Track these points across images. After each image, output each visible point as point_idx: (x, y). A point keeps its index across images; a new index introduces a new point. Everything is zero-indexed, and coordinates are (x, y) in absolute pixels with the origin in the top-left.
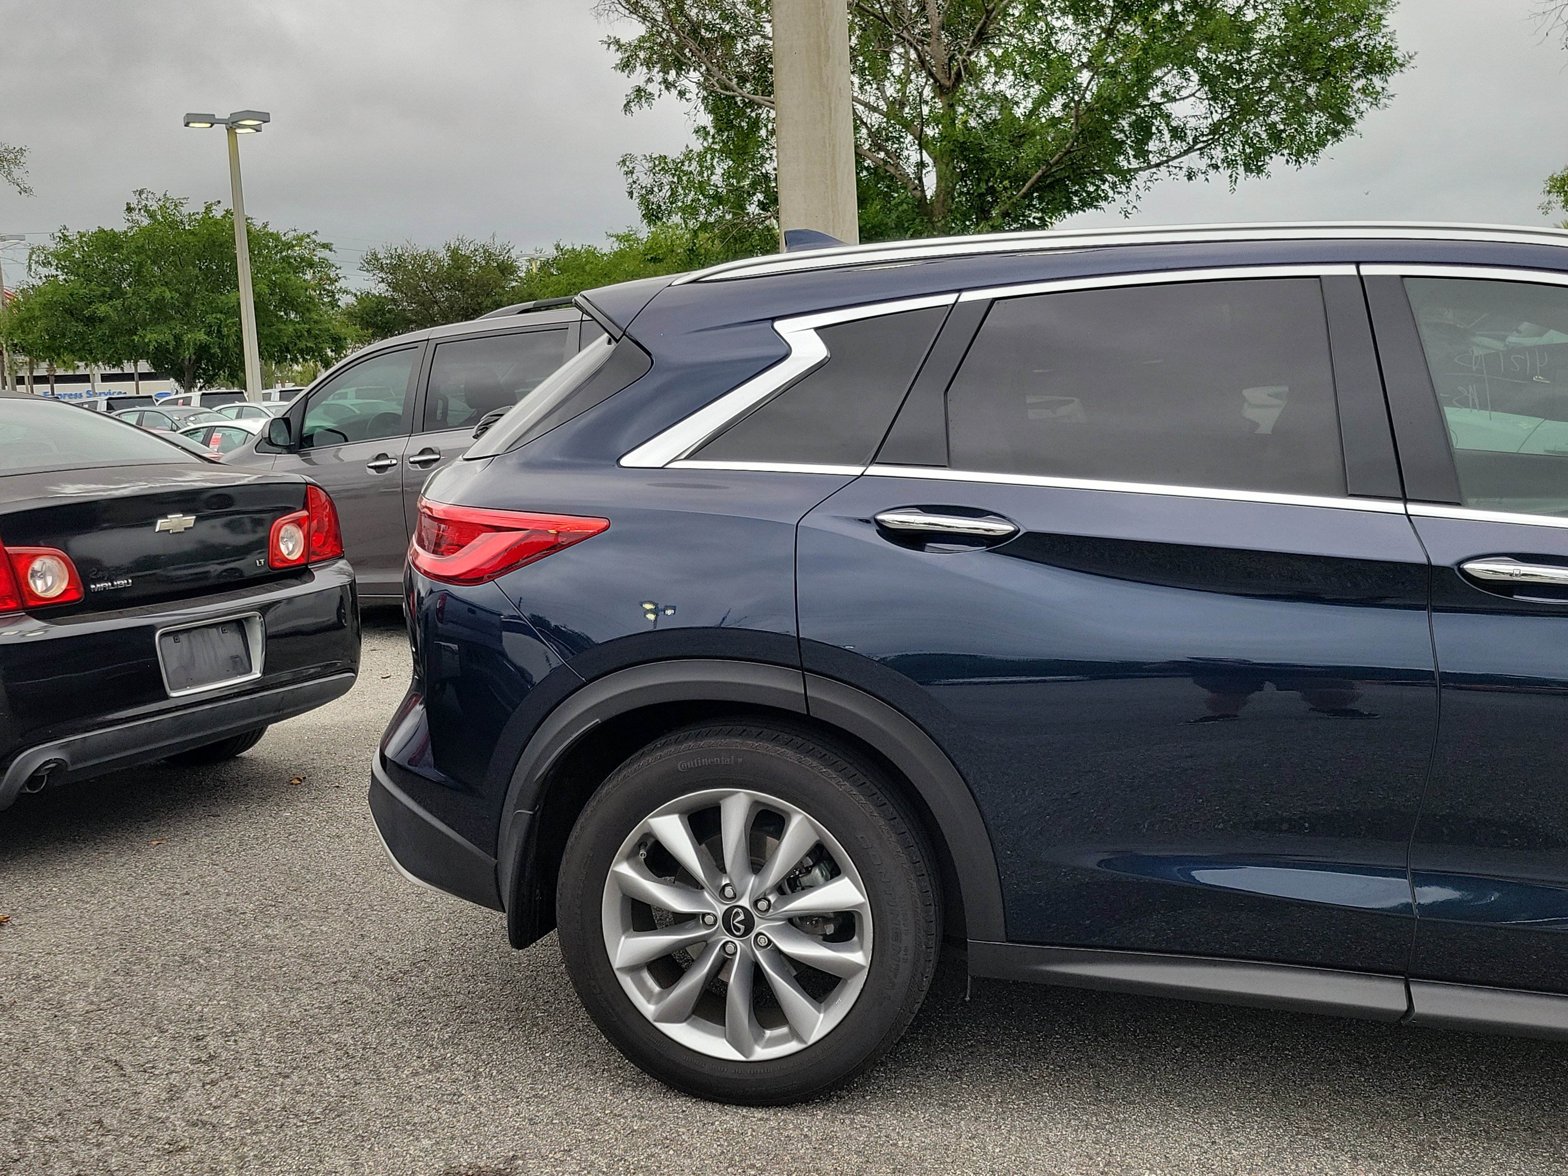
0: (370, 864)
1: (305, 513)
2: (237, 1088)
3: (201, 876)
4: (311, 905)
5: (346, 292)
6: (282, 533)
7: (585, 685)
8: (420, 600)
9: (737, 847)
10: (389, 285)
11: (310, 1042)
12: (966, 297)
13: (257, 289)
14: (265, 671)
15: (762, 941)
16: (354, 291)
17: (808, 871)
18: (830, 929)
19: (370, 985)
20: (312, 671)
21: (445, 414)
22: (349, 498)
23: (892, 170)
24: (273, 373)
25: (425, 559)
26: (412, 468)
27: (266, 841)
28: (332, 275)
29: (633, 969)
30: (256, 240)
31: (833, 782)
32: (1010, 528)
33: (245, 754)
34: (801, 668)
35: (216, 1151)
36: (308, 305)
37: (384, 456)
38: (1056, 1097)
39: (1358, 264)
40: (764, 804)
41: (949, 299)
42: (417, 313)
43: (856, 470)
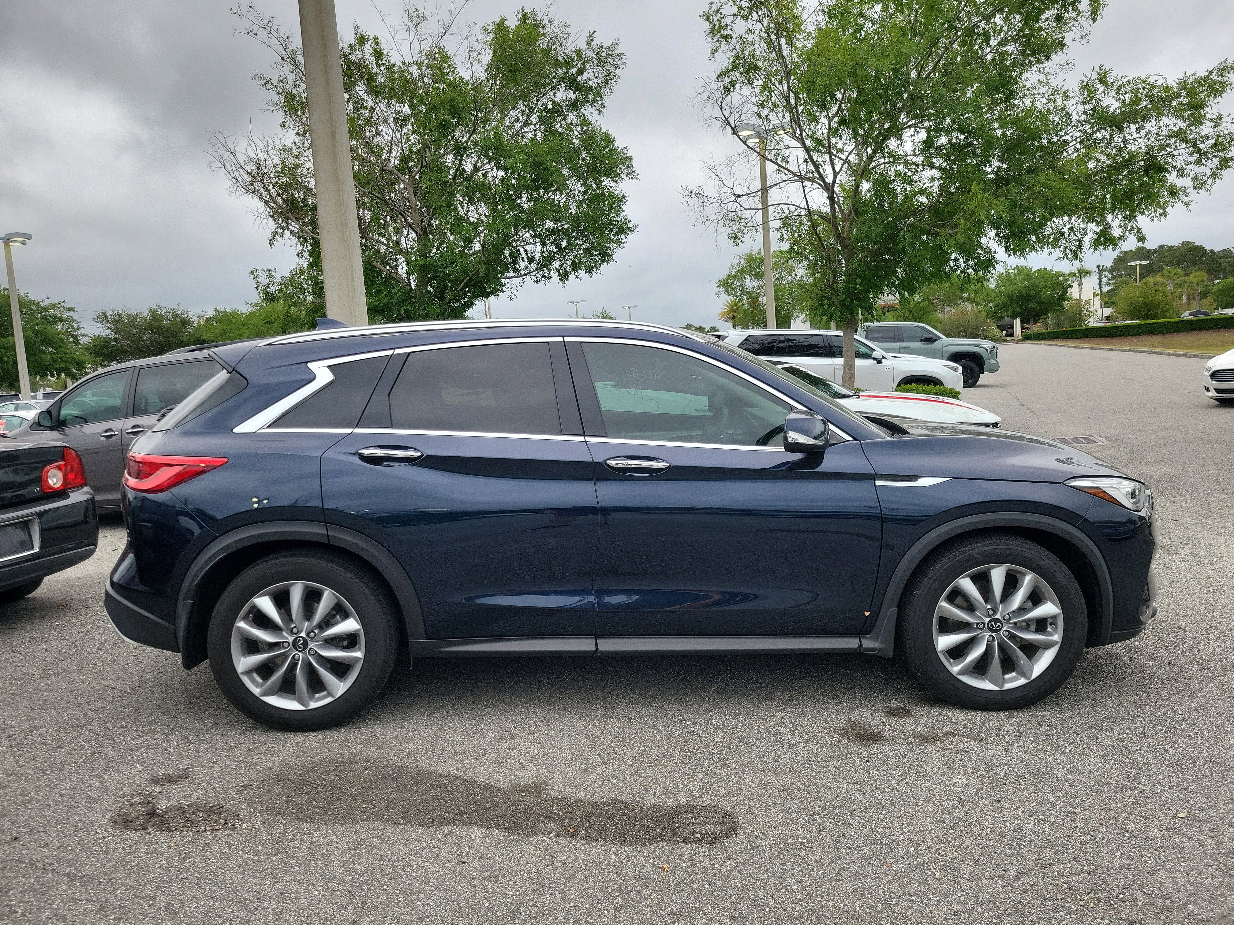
0: (107, 644)
1: (63, 463)
2: (34, 756)
3: (6, 659)
4: (73, 666)
5: (85, 336)
6: (50, 474)
7: (218, 537)
8: (130, 502)
9: (298, 608)
10: (112, 330)
11: (75, 730)
12: (398, 351)
13: (26, 333)
14: (41, 548)
15: (312, 652)
16: (90, 335)
17: (334, 617)
18: (345, 643)
19: (108, 701)
20: (70, 546)
21: (146, 407)
22: (89, 453)
23: (394, 276)
24: (38, 382)
25: (132, 481)
26: (127, 436)
27: (45, 638)
28: (75, 326)
29: (248, 673)
30: (24, 305)
31: (343, 574)
32: (419, 454)
33: (30, 596)
34: (325, 522)
35: (24, 786)
36: (60, 343)
37: (110, 430)
38: (454, 709)
39: (563, 337)
40: (312, 587)
41: (390, 352)
42: (130, 347)
43: (349, 431)
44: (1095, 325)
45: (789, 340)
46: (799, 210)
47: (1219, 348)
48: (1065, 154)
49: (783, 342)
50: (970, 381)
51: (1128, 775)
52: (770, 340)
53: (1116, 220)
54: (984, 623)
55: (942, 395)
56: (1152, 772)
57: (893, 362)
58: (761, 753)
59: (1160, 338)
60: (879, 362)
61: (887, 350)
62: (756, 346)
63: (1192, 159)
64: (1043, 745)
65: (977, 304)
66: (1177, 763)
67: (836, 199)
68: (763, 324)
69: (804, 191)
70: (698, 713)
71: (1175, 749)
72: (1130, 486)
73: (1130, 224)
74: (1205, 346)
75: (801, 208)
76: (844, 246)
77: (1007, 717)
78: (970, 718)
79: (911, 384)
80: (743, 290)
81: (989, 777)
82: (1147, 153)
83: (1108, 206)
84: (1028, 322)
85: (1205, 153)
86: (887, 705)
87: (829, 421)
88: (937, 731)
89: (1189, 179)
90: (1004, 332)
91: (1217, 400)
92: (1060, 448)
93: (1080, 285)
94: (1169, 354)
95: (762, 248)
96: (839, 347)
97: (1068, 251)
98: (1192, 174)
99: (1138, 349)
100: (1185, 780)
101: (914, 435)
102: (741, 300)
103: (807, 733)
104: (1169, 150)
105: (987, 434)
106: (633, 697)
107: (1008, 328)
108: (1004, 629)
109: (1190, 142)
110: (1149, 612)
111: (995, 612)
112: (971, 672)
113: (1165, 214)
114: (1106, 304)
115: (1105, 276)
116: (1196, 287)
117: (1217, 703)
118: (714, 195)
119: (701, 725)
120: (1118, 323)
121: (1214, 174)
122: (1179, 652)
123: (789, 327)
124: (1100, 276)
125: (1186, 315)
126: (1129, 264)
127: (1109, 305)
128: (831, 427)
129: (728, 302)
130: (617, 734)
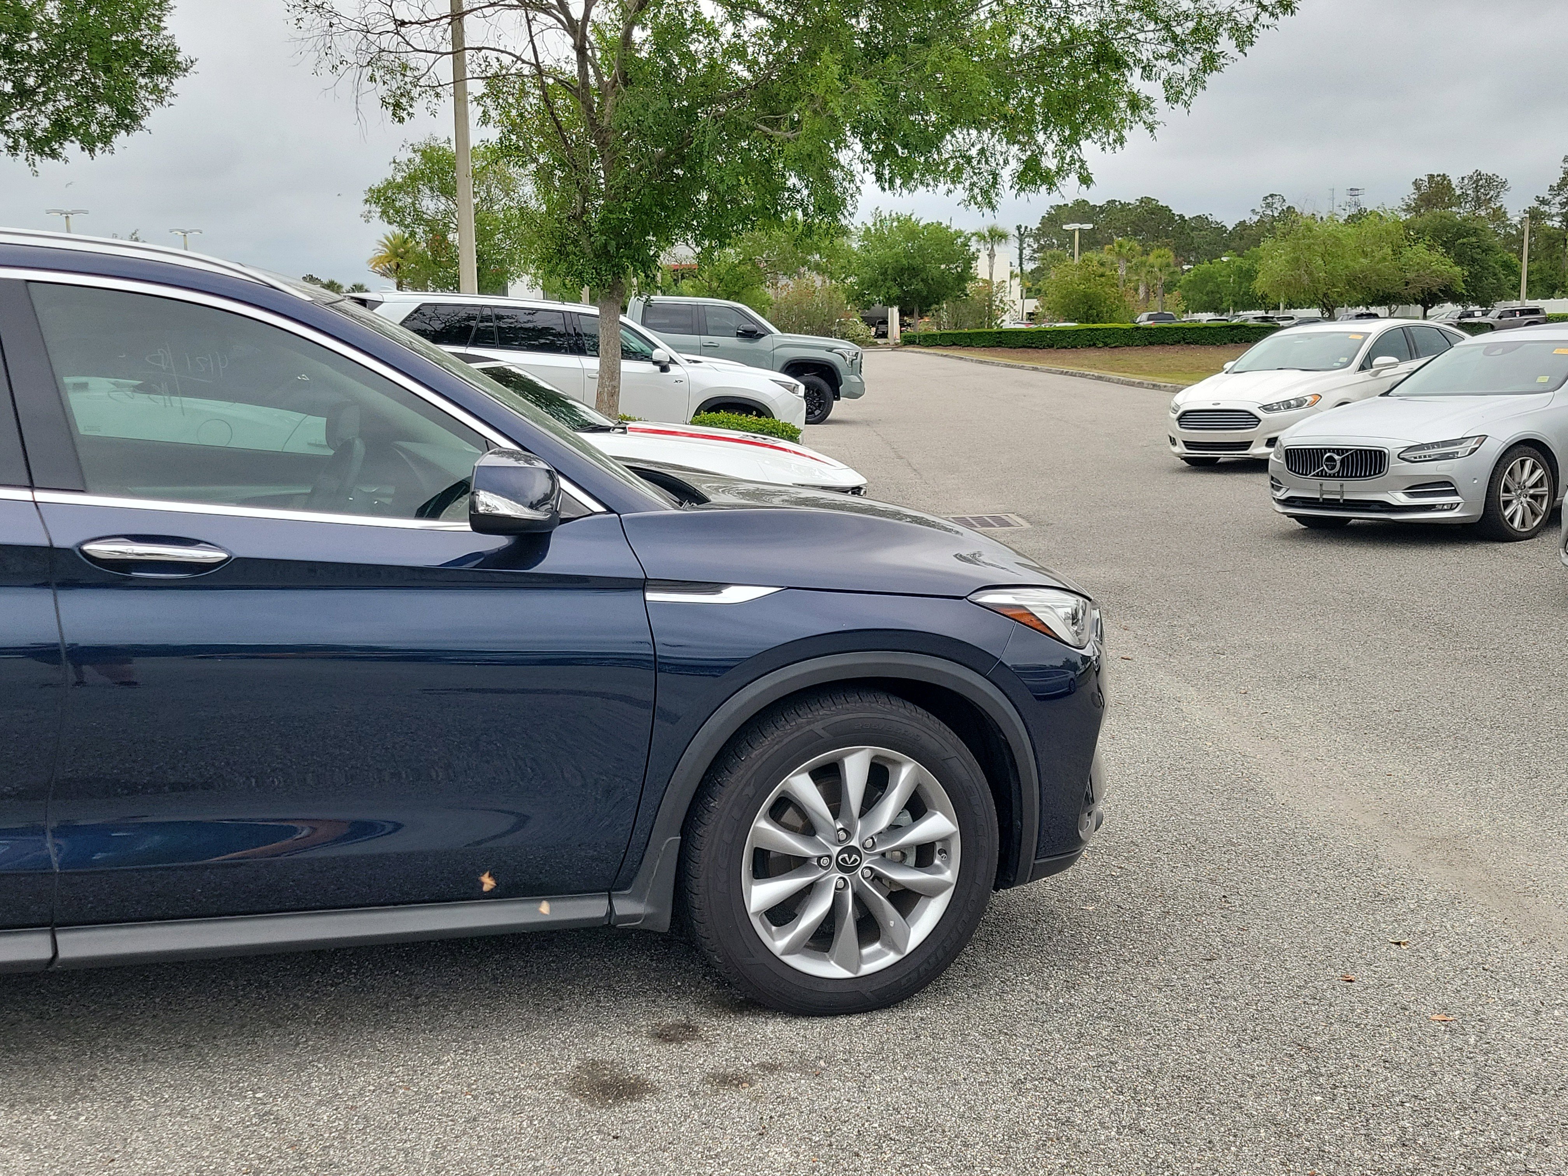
44: (1013, 327)
45: (499, 318)
46: (519, 64)
47: (1188, 376)
48: (974, 17)
49: (488, 319)
50: (817, 412)
51: (1056, 1115)
52: (463, 314)
53: (1050, 143)
54: (830, 857)
55: (770, 433)
56: (1091, 1105)
57: (689, 370)
58: (408, 1145)
59: (1105, 355)
60: (664, 369)
61: (678, 348)
62: (438, 326)
63: (1164, 50)
64: (921, 1075)
65: (832, 276)
66: (1130, 1085)
67: (589, 53)
68: (454, 285)
69: (530, 27)
70: (282, 1072)
71: (1127, 1059)
72: (1071, 602)
73: (1069, 153)
74: (1168, 371)
75: (524, 62)
76: (603, 144)
77: (863, 1026)
78: (802, 1032)
79: (718, 412)
80: (419, 217)
81: (830, 1145)
82: (1099, 32)
83: (1039, 118)
84: (911, 314)
85: (1183, 42)
86: (656, 1020)
87: (559, 472)
88: (744, 1065)
89: (1160, 82)
90: (874, 329)
91: (1186, 459)
92: (957, 532)
93: (991, 256)
94: (1119, 382)
95: (453, 138)
96: (595, 336)
97: (976, 191)
98: (1164, 75)
99: (1074, 369)
100: (1141, 1113)
101: (721, 506)
102: (413, 234)
103: (502, 1093)
104: (1131, 30)
105: (842, 507)
106: (140, 1050)
107: (880, 323)
108: (864, 865)
109: (1162, 21)
110: (1092, 821)
111: (849, 835)
112: (806, 946)
113: (1121, 140)
114: (1029, 293)
115: (1029, 245)
116: (1159, 274)
117: (1187, 972)
118: (353, 14)
119: (287, 1096)
120: (1045, 326)
121: (1194, 78)
122: (1133, 886)
123: (504, 292)
124: (1021, 245)
125: (1143, 320)
126: (1065, 227)
127: (1032, 294)
128: (564, 484)
129: (387, 238)
130: (98, 1135)
